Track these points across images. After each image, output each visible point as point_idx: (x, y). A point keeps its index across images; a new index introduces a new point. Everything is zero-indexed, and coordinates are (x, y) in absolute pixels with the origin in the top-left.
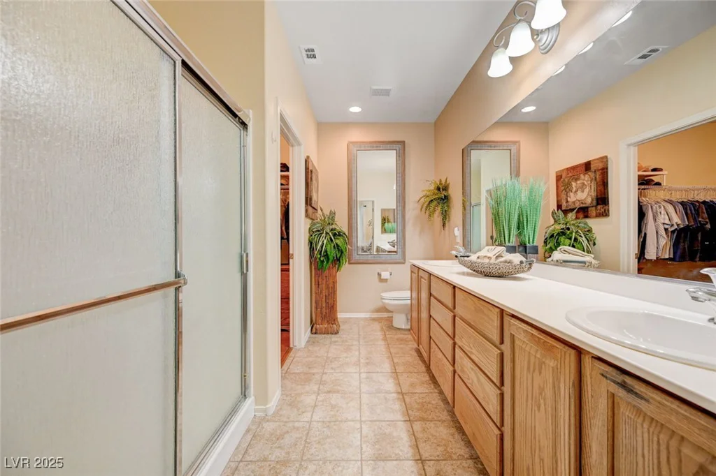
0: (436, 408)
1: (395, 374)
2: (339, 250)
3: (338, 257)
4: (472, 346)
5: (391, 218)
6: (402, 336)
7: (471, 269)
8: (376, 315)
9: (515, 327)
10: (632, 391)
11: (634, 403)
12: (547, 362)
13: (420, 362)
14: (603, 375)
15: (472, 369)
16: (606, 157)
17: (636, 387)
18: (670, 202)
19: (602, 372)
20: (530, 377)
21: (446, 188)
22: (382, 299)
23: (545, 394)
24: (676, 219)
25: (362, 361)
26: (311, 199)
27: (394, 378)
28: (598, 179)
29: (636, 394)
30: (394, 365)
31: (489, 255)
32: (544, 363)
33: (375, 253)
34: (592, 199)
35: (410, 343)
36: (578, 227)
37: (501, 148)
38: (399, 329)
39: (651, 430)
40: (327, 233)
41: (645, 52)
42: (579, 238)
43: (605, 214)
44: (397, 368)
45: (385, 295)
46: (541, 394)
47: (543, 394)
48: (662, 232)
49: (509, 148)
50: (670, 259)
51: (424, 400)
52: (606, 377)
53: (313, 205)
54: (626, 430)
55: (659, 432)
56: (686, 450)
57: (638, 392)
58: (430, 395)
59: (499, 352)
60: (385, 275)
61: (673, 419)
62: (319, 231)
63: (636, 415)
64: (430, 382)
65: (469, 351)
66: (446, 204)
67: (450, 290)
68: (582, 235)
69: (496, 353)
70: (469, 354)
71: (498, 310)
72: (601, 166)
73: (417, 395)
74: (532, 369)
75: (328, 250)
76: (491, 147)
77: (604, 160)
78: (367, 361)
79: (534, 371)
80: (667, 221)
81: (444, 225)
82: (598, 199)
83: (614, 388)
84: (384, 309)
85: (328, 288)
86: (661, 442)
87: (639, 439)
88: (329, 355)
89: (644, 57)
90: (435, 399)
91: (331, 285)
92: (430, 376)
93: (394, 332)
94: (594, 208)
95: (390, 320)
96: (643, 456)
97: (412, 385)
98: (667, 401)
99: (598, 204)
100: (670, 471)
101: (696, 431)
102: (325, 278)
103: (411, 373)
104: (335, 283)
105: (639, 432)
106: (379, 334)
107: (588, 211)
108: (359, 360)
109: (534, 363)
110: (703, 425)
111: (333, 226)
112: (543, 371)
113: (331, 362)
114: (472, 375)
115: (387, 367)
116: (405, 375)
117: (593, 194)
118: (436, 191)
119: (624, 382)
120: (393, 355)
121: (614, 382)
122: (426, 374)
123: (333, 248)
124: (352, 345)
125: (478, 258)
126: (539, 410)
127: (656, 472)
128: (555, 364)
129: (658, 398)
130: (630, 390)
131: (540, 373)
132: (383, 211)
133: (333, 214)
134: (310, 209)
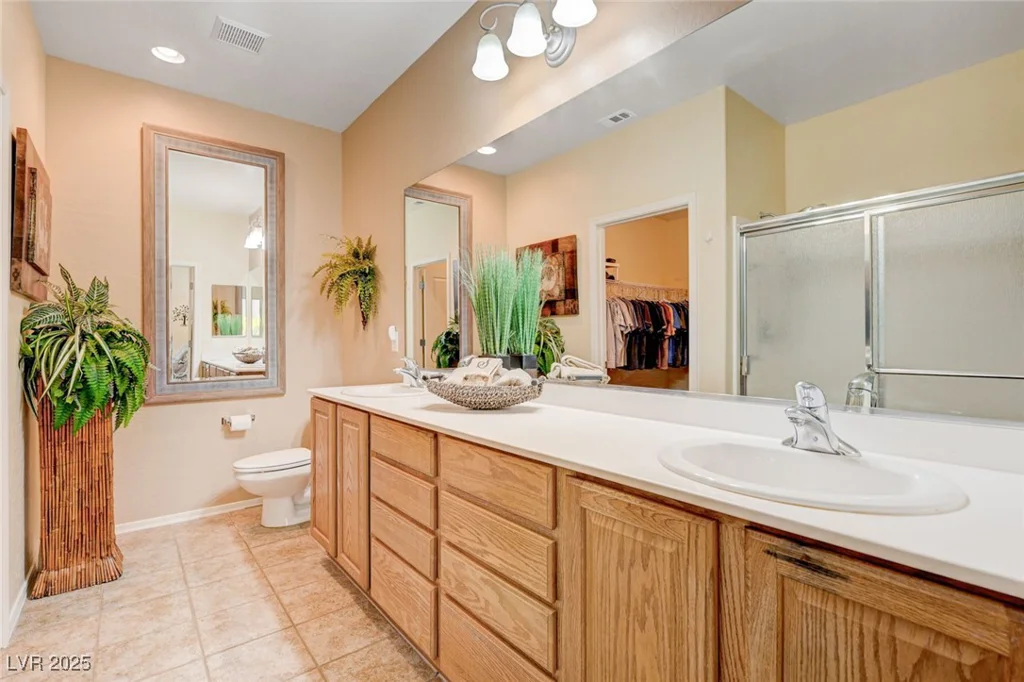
0: (393, 670)
1: (292, 630)
2: (123, 375)
3: (121, 393)
4: (484, 539)
5: (230, 305)
6: (287, 542)
7: (451, 400)
8: (216, 511)
9: (591, 496)
10: (820, 568)
11: (824, 585)
12: (660, 546)
13: (339, 587)
14: (768, 552)
15: (486, 582)
16: (575, 236)
17: (825, 561)
18: (623, 300)
19: (767, 548)
20: (623, 576)
21: (369, 255)
22: (237, 473)
23: (656, 600)
24: (630, 322)
25: (202, 625)
26: (31, 246)
27: (292, 640)
28: (566, 265)
29: (827, 572)
30: (285, 612)
31: (483, 373)
32: (654, 549)
33: (198, 379)
34: (561, 292)
35: (308, 552)
36: (546, 326)
37: (447, 202)
38: (278, 529)
39: (849, 618)
40: (83, 336)
41: (617, 114)
42: (548, 342)
43: (574, 311)
44: (292, 614)
45: (240, 464)
46: (647, 601)
47: (652, 600)
48: (619, 336)
49: (458, 204)
50: (624, 368)
51: (367, 663)
52: (775, 555)
53: (36, 261)
54: (807, 627)
55: (861, 619)
56: (902, 634)
57: (829, 568)
58: (375, 647)
59: (551, 542)
60: (239, 422)
61: (886, 596)
62: (55, 329)
63: (822, 602)
64: (368, 621)
65: (478, 551)
66: (369, 285)
67: (427, 442)
68: (552, 339)
69: (546, 546)
70: (479, 556)
71: (549, 470)
72: (569, 248)
73: (349, 658)
74: (627, 563)
75: (91, 375)
76: (433, 196)
77: (573, 239)
78: (218, 622)
79: (632, 565)
80: (623, 323)
81: (365, 322)
82: (566, 291)
83: (786, 568)
84: (241, 493)
85: (87, 470)
86: (865, 631)
87: (831, 636)
88: (102, 644)
89: (615, 119)
90: (387, 652)
91: (97, 464)
92: (364, 609)
93: (268, 538)
94: (562, 303)
95: (255, 514)
96: (837, 659)
97: (335, 641)
98: (875, 573)
99: (566, 298)
100: (880, 671)
101: (920, 606)
102: (77, 449)
103: (325, 615)
104: (107, 456)
105: (830, 626)
106: (235, 552)
107: (555, 307)
108: (196, 627)
109: (633, 552)
110: (927, 596)
111: (104, 318)
112: (651, 563)
113: (114, 657)
114: (488, 594)
115: (270, 619)
116: (315, 625)
117: (562, 284)
118: (352, 259)
119: (808, 557)
120: (278, 589)
121: (790, 560)
122: (356, 608)
123: (105, 370)
124: (169, 596)
125: (466, 379)
126: (643, 628)
127: (857, 676)
128: (674, 548)
129: (861, 571)
130: (817, 568)
131: (645, 567)
132: (216, 289)
133: (100, 290)
134: (27, 273)
